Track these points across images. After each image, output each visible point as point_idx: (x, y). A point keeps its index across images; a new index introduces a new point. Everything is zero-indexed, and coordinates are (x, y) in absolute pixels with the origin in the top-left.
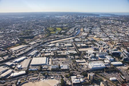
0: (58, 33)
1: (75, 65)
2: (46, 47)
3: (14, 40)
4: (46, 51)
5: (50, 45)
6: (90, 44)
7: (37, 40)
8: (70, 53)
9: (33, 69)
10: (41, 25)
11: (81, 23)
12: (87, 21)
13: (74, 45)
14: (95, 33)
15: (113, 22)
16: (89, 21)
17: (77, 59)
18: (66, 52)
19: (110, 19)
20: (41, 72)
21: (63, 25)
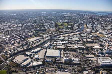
0: (66, 27)
1: (85, 59)
3: (31, 32)
4: (58, 44)
5: (61, 39)
6: (95, 40)
7: (49, 33)
8: (79, 47)
9: (48, 60)
10: (51, 20)
11: (84, 19)
12: (88, 18)
13: (81, 40)
14: (97, 29)
15: (111, 19)
16: (90, 18)
17: (86, 54)
18: (75, 46)
19: (108, 17)
20: (55, 64)
21: (68, 20)
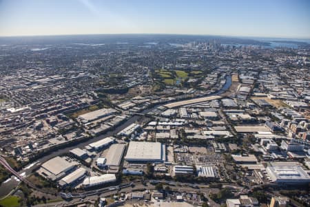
0: (182, 82)
1: (232, 168)
2: (158, 115)
3: (87, 96)
4: (159, 128)
5: (167, 113)
6: (261, 115)
7: (136, 98)
8: (216, 136)
9: (132, 171)
10: (141, 63)
11: (231, 61)
12: (245, 57)
13: (222, 115)
14: (268, 87)
15: (307, 60)
16: (249, 57)
17: (233, 154)
18: (206, 132)
19: (299, 53)
20: (150, 181)
21: (189, 64)
